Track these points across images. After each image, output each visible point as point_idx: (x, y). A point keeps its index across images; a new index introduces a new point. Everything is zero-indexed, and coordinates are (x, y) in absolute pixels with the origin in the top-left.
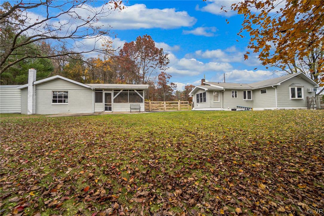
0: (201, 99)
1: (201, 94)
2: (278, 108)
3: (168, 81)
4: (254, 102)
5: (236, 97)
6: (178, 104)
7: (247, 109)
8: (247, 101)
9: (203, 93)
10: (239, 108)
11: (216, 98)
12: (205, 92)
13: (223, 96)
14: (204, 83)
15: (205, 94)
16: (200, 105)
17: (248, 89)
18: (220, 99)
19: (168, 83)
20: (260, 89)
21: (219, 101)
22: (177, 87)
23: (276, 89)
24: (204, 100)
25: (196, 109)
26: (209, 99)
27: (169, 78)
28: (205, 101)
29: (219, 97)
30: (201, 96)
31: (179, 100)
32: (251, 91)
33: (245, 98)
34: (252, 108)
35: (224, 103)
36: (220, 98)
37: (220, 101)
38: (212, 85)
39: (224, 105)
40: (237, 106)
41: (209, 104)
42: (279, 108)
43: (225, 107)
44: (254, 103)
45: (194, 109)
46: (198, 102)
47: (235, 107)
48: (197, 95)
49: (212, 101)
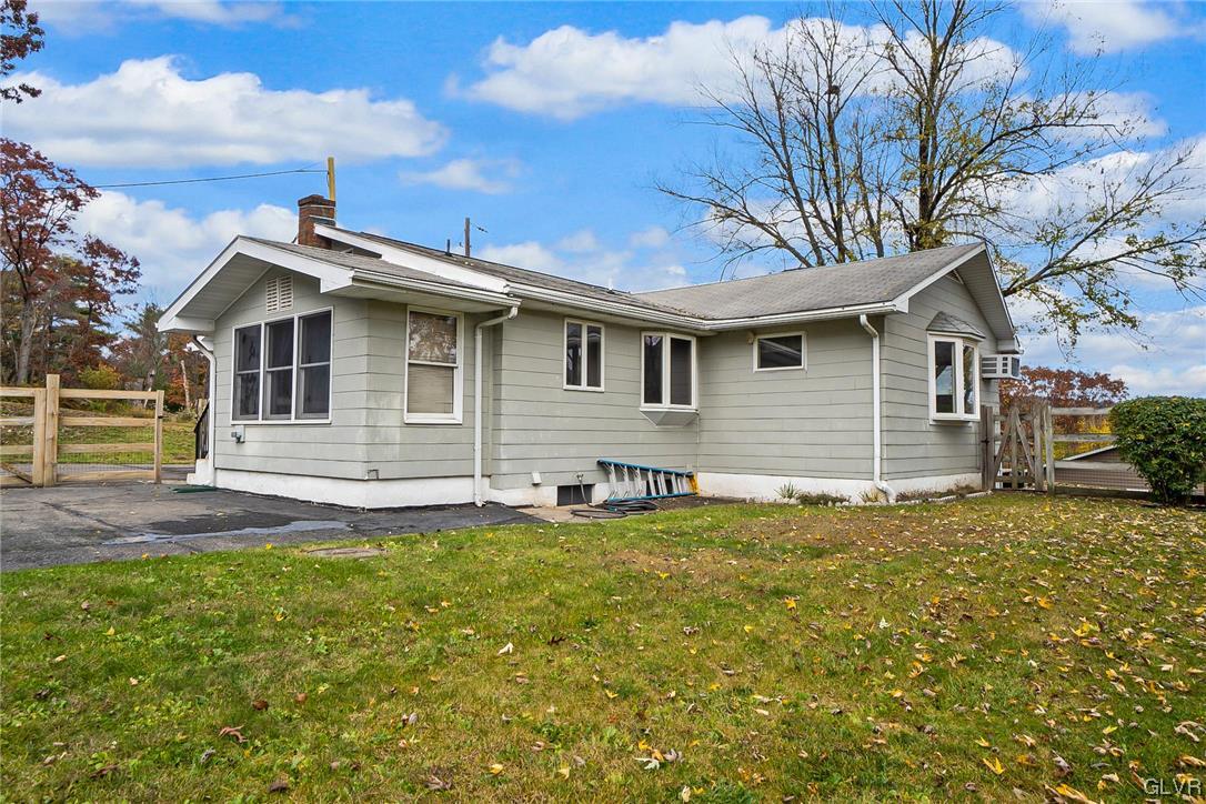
0: (282, 384)
1: (281, 330)
2: (884, 485)
3: (63, 228)
4: (707, 425)
5: (594, 380)
6: (38, 419)
7: (662, 479)
8: (666, 420)
9: (308, 321)
10: (613, 477)
11: (431, 385)
12: (326, 317)
13: (497, 370)
14: (320, 230)
15: (318, 327)
16: (260, 437)
17: (680, 320)
18: (469, 397)
19: (59, 236)
20: (754, 330)
21: (457, 415)
22: (138, 280)
23: (876, 343)
24: (308, 399)
25: (226, 481)
26: (363, 382)
27: (77, 203)
28: (317, 401)
29: (459, 376)
30: (281, 354)
31: (52, 380)
32: (689, 342)
33: (653, 394)
34: (690, 477)
35: (505, 437)
36: (470, 380)
37: (469, 411)
38: (391, 256)
39: (504, 453)
40: (601, 464)
41: (361, 435)
42: (895, 487)
43: (505, 467)
44: (705, 437)
45: (202, 475)
46: (246, 406)
47: (580, 466)
48: (247, 339)
49: (395, 413)
